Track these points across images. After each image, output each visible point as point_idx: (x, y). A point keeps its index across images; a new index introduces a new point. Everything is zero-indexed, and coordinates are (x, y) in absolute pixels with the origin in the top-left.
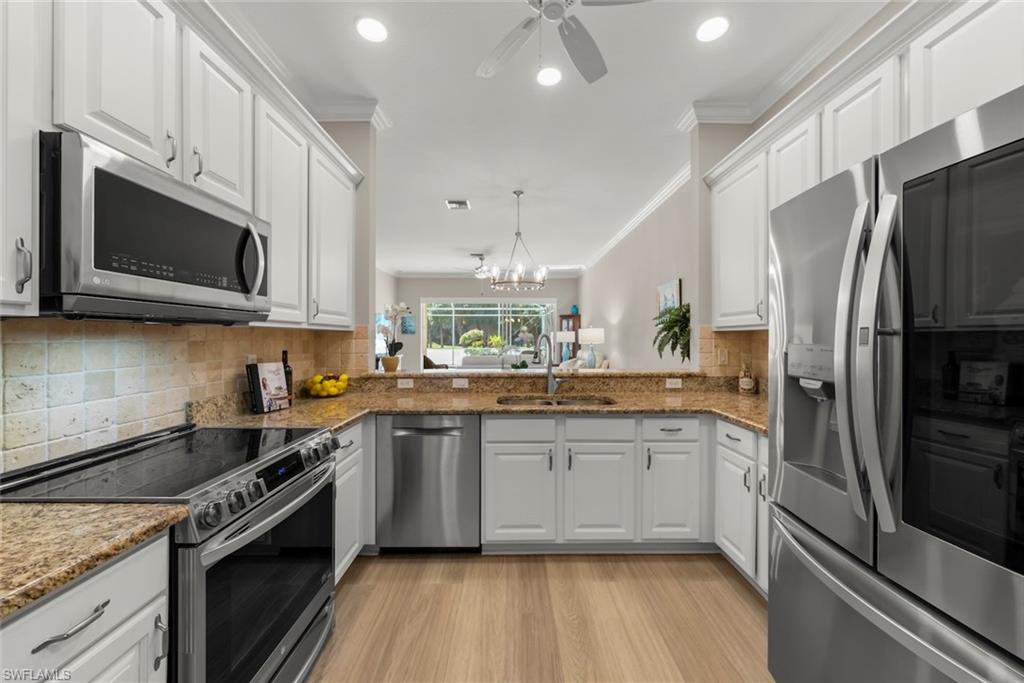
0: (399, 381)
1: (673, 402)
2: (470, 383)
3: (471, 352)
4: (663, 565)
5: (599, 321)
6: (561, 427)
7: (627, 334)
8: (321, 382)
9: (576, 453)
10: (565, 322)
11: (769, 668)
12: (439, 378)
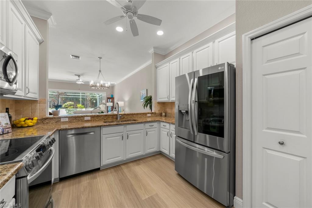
0: (62, 119)
1: (149, 119)
2: (91, 118)
3: (68, 110)
4: (150, 158)
5: (122, 100)
6: (125, 128)
7: (131, 103)
8: (24, 121)
9: (129, 134)
10: (109, 100)
11: (175, 170)
12: (79, 117)
